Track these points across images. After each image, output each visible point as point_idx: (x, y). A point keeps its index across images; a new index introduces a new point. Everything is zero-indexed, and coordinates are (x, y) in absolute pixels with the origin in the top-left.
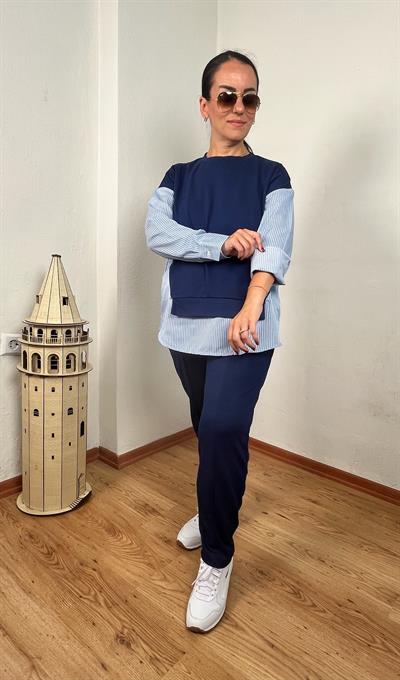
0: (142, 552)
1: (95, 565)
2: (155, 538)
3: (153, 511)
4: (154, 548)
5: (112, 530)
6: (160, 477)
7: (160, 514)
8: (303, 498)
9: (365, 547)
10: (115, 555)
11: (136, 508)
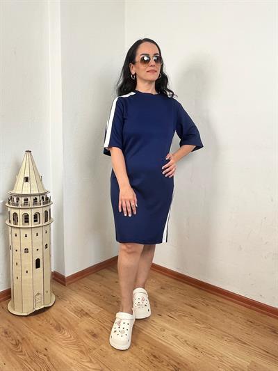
0: (77, 343)
1: (45, 352)
5: (59, 328)
7: (90, 316)
8: (186, 304)
9: (226, 338)
10: (59, 345)
11: (75, 312)
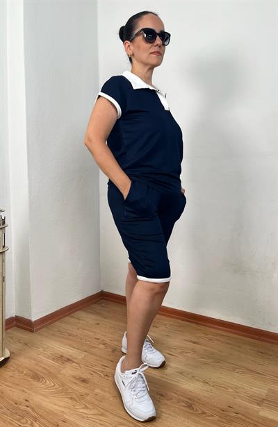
0: (64, 390)
1: (27, 403)
2: (72, 379)
3: (69, 360)
4: (74, 387)
5: (36, 377)
6: (70, 335)
8: (186, 340)
10: (43, 395)
11: (53, 359)
